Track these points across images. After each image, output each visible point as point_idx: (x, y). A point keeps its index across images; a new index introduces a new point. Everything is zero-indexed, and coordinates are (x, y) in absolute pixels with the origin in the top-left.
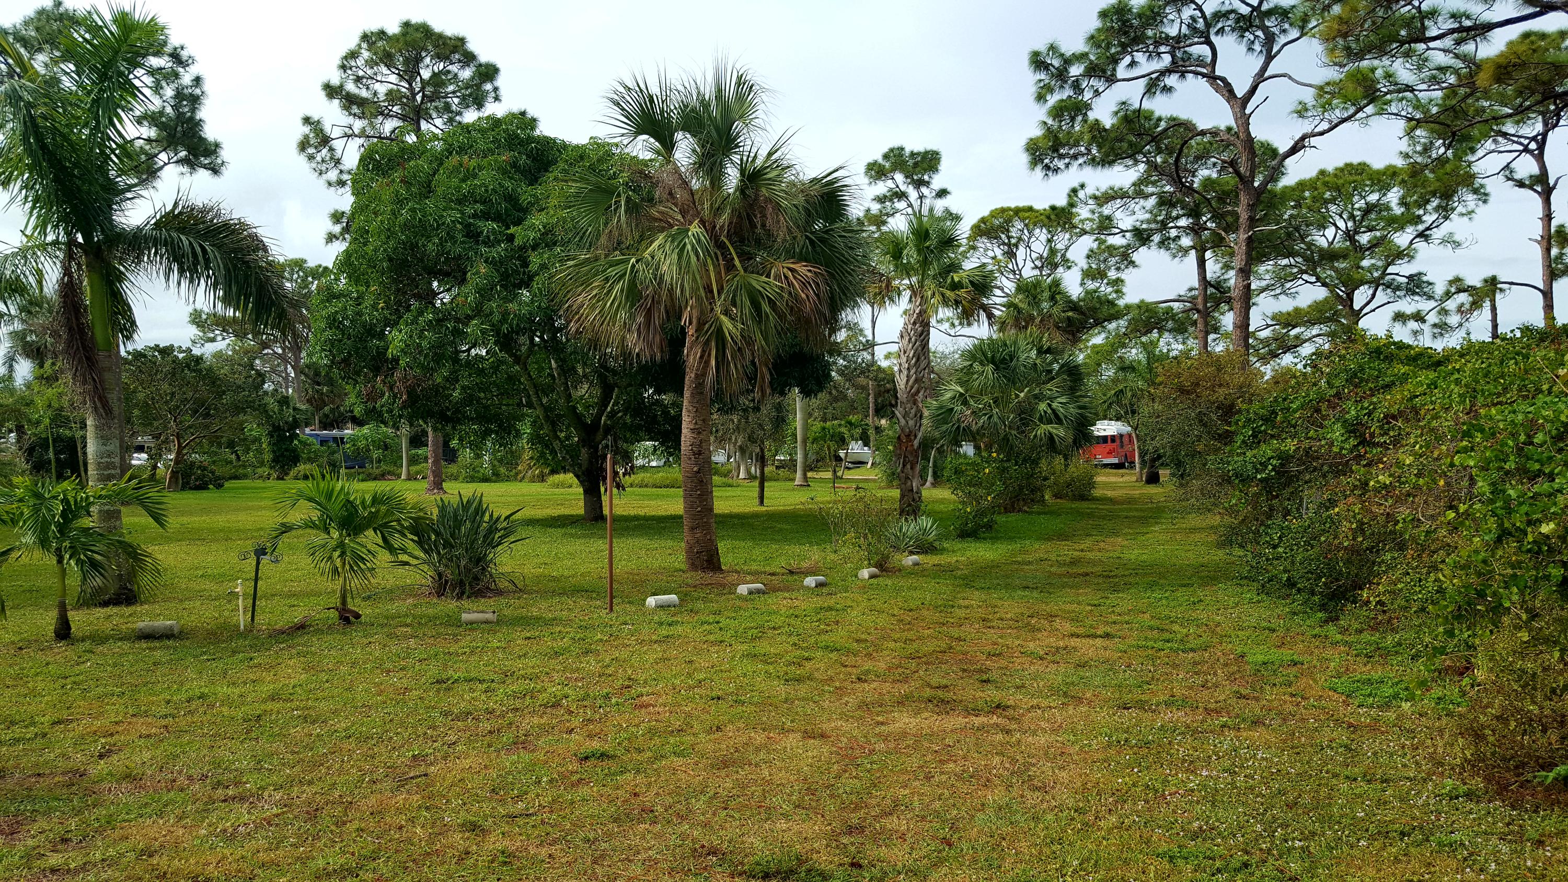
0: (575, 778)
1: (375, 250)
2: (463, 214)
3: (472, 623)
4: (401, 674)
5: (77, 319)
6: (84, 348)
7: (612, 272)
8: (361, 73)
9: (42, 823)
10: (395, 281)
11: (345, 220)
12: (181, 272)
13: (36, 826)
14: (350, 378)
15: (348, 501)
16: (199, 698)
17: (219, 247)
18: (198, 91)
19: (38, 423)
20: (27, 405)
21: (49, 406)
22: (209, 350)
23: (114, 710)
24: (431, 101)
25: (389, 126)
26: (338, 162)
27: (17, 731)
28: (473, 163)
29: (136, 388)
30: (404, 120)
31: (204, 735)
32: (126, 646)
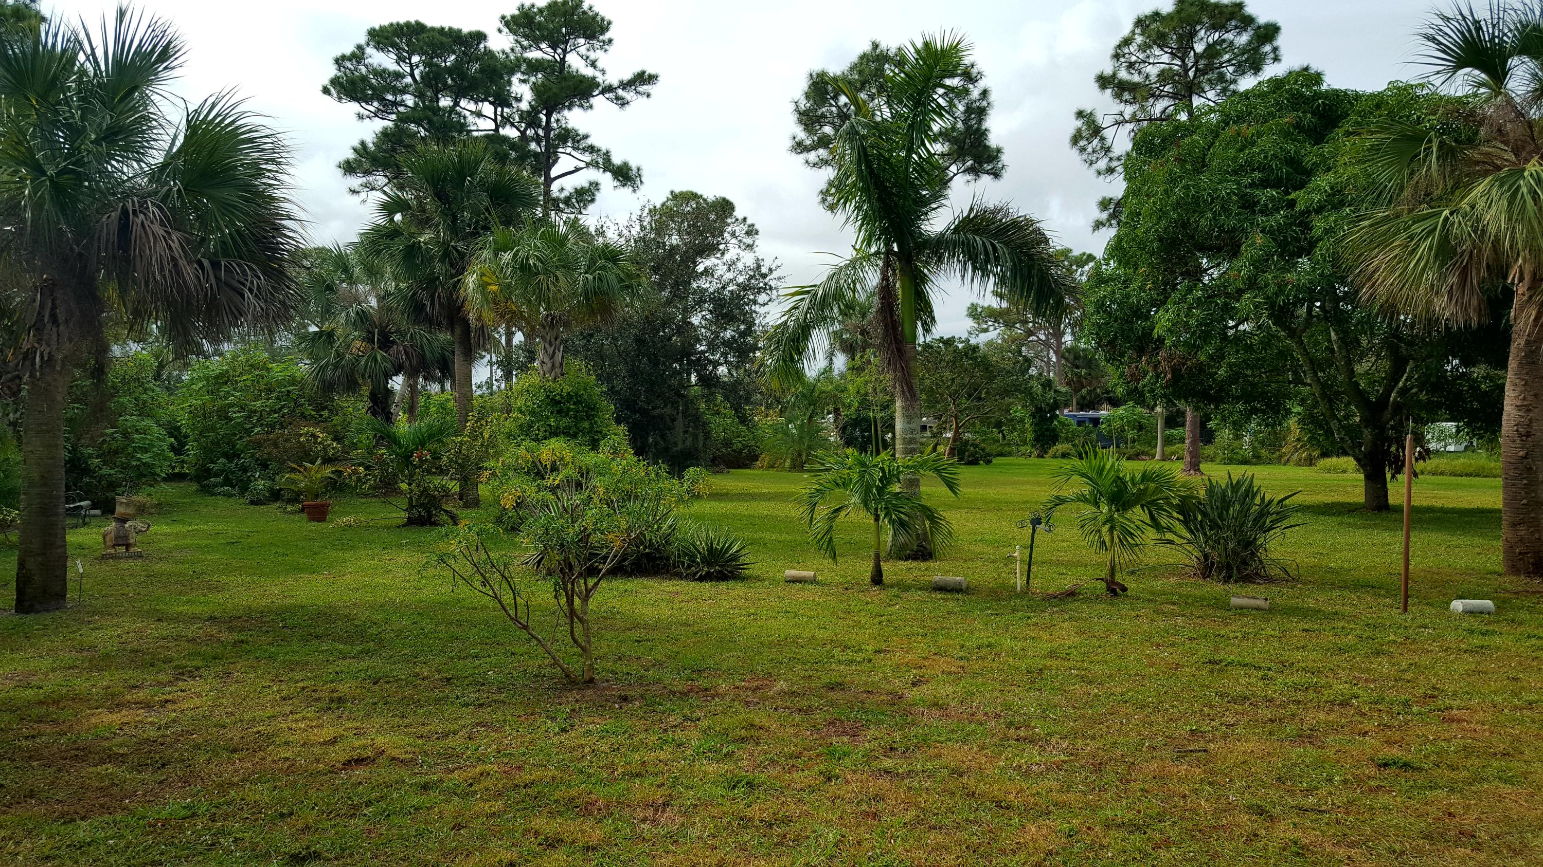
0: (1373, 783)
1: (1146, 232)
2: (1239, 184)
3: (1241, 608)
4: (1171, 650)
5: (892, 317)
6: (896, 342)
7: (1417, 228)
8: (1134, 59)
9: (873, 732)
10: (1164, 261)
11: (1112, 206)
12: (974, 269)
13: (871, 732)
14: (1114, 359)
15: (1118, 477)
16: (988, 646)
17: (1006, 244)
18: (984, 103)
19: (850, 406)
20: (842, 391)
21: (858, 392)
22: (981, 339)
23: (921, 648)
24: (1203, 75)
25: (1158, 107)
26: (1108, 150)
27: (851, 655)
28: (1252, 130)
29: (924, 375)
30: (1175, 99)
31: (994, 680)
32: (925, 595)
